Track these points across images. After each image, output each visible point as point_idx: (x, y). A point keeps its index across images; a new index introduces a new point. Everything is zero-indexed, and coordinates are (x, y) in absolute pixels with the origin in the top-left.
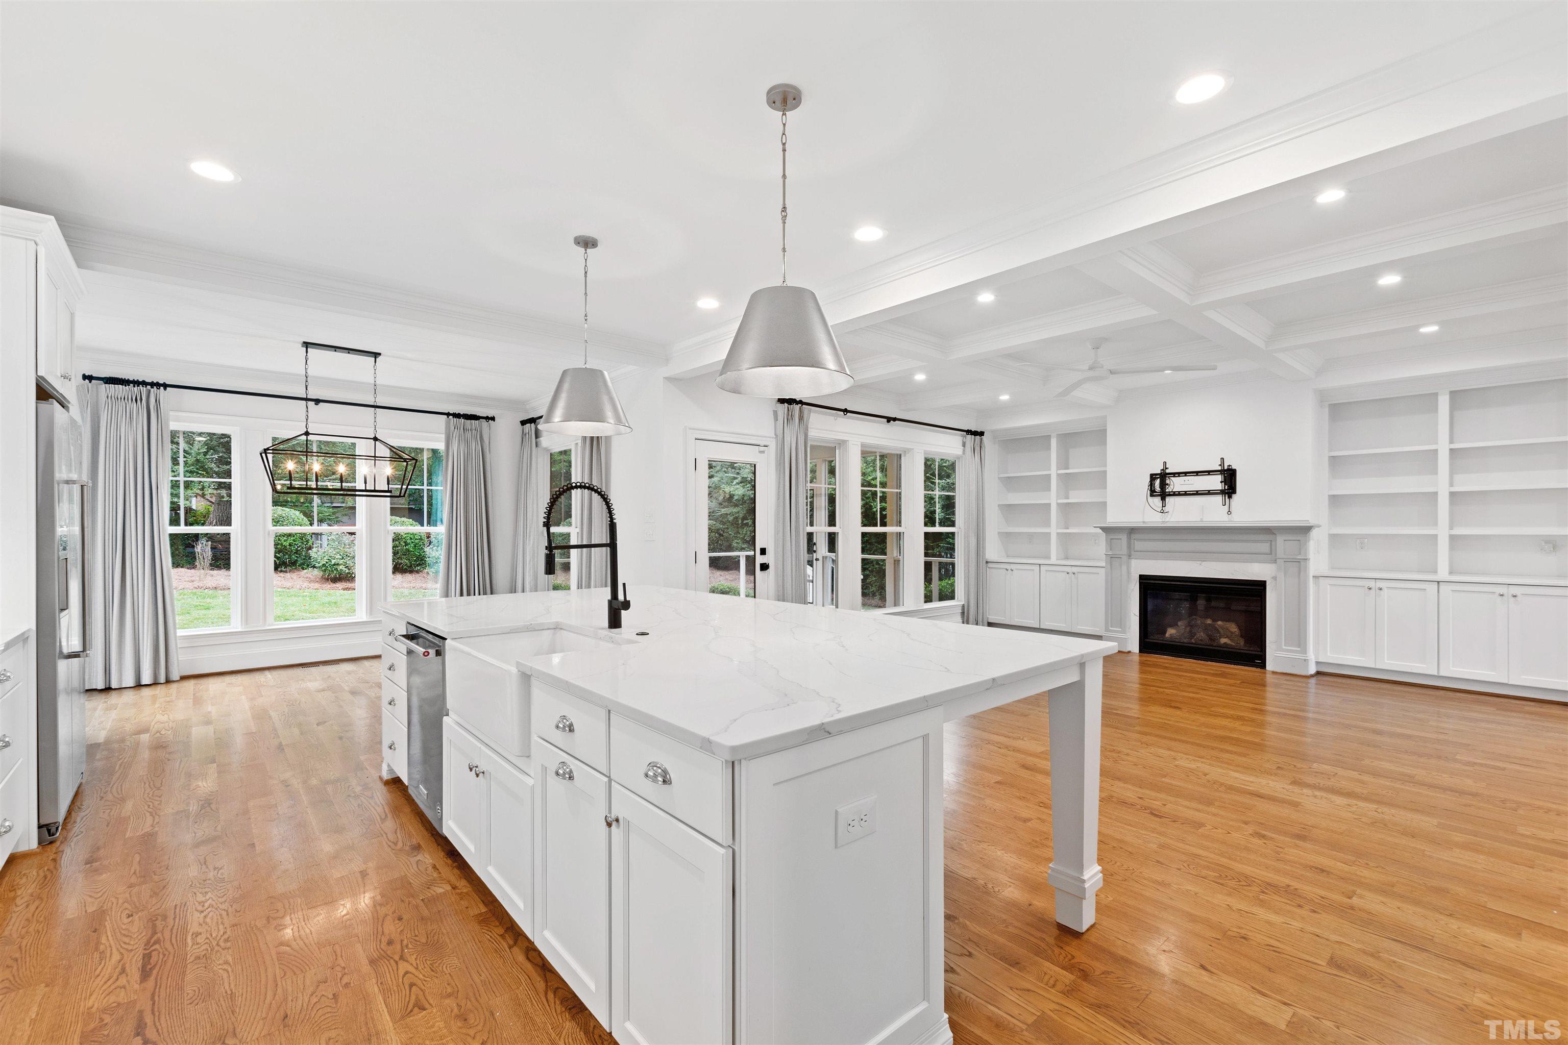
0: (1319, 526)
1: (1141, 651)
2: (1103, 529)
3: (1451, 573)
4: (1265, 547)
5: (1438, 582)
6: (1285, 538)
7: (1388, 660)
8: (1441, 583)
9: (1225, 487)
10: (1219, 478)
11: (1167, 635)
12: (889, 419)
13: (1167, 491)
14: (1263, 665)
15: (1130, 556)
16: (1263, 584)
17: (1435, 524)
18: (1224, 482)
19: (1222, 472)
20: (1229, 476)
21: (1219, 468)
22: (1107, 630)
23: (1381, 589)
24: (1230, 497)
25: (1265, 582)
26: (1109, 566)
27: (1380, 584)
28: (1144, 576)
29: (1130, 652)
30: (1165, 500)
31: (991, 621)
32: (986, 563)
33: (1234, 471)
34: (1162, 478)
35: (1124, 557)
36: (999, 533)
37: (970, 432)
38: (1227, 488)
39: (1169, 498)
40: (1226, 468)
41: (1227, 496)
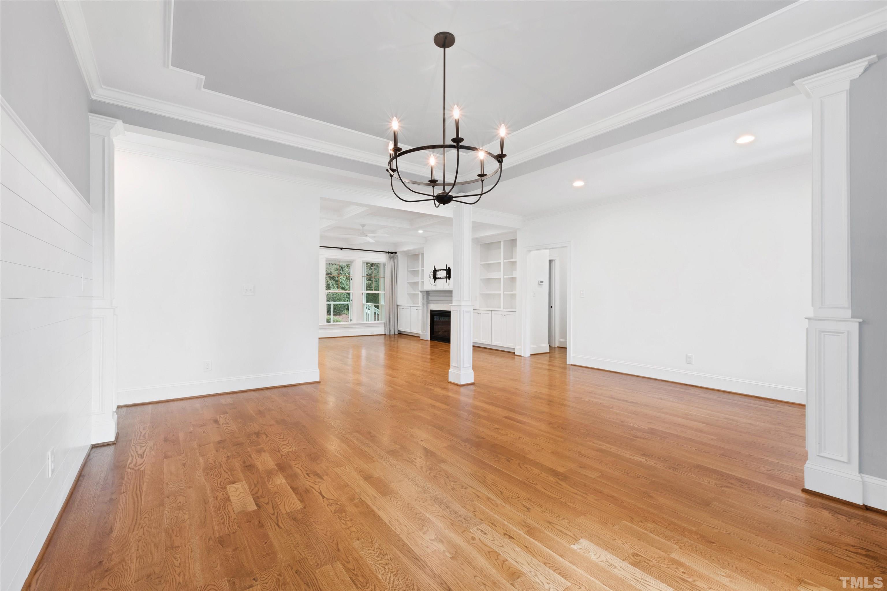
1: (431, 340)
2: (421, 292)
3: (504, 308)
9: (447, 276)
10: (445, 272)
11: (436, 333)
13: (436, 277)
17: (500, 290)
18: (447, 274)
19: (446, 270)
20: (448, 271)
21: (445, 268)
25: (450, 311)
26: (422, 307)
28: (431, 310)
29: (428, 340)
30: (436, 280)
31: (399, 330)
32: (397, 306)
33: (450, 269)
34: (435, 271)
35: (426, 303)
36: (408, 294)
37: (388, 252)
38: (448, 276)
39: (437, 280)
40: (448, 268)
41: (448, 279)
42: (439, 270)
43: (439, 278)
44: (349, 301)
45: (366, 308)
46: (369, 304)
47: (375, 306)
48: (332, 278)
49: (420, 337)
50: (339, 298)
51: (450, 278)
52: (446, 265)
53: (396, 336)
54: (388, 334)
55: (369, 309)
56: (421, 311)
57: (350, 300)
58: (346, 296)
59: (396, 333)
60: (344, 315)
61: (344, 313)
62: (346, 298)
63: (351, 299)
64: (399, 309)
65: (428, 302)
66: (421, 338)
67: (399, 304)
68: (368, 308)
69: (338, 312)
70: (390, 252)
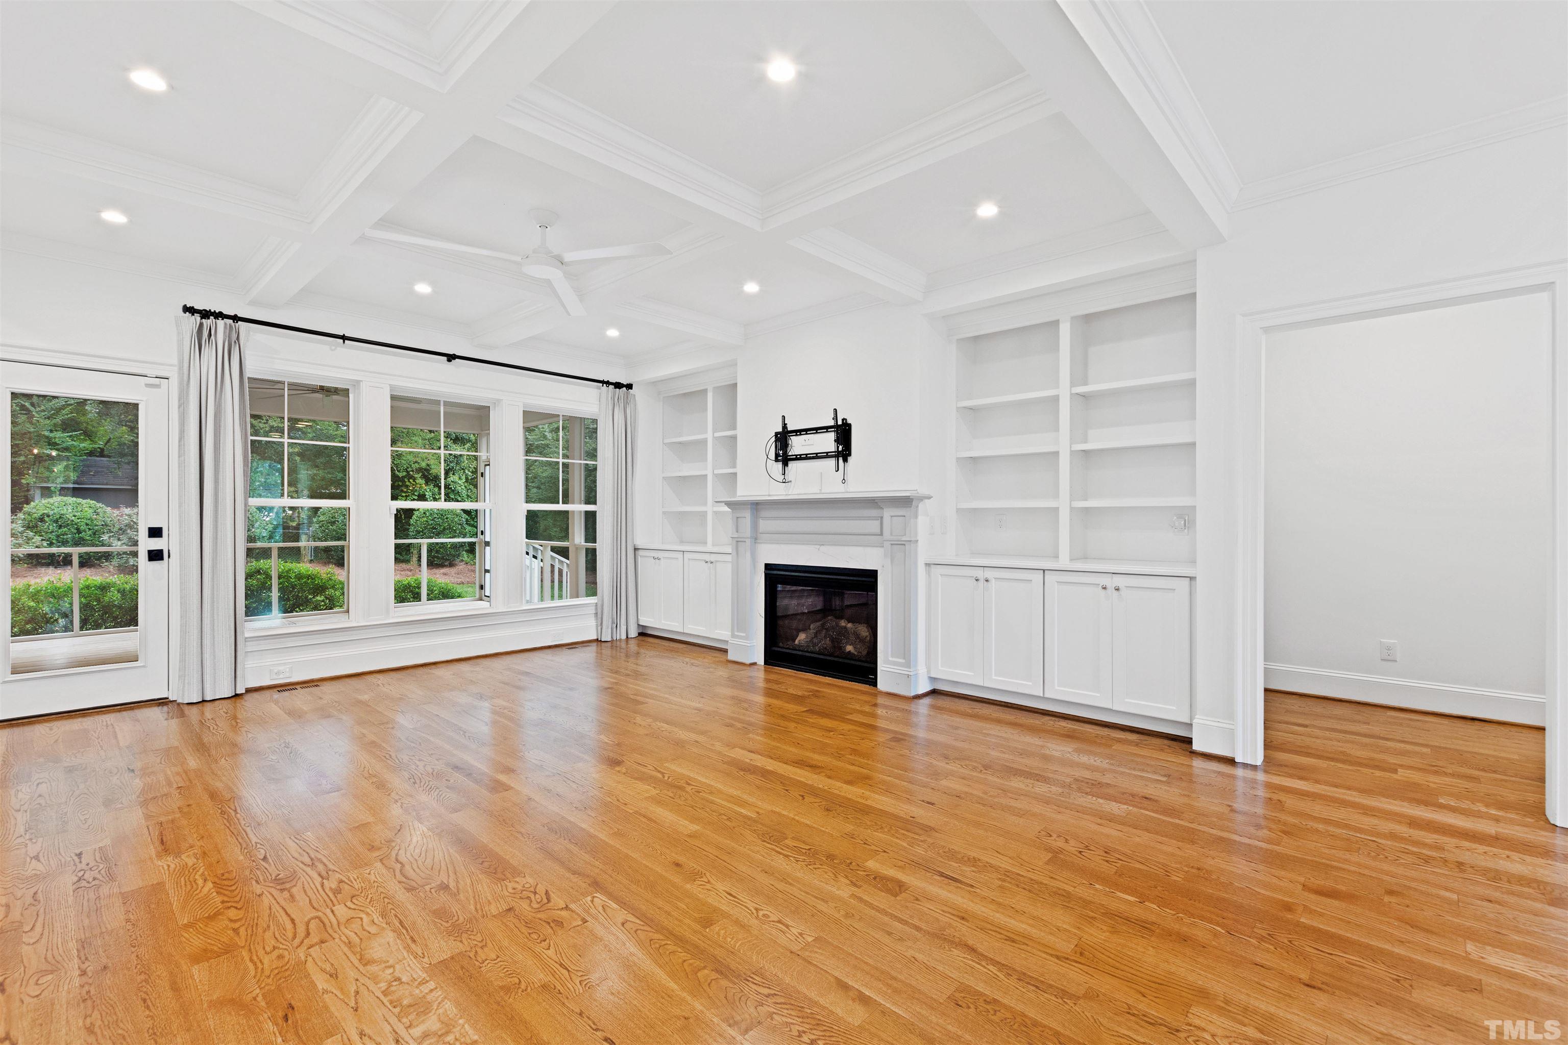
0: (929, 498)
1: (766, 663)
2: (728, 504)
4: (874, 526)
5: (1044, 571)
6: (893, 514)
7: (995, 676)
8: (1046, 572)
9: (838, 447)
10: (831, 436)
11: (797, 642)
12: (451, 357)
13: (790, 454)
14: (874, 683)
15: (755, 539)
16: (873, 574)
17: (1056, 496)
18: (837, 441)
19: (836, 427)
20: (843, 432)
21: (832, 423)
22: (733, 636)
23: (987, 581)
24: (845, 460)
25: (876, 571)
26: (735, 553)
27: (989, 574)
28: (768, 567)
29: (754, 664)
30: (787, 465)
31: (641, 623)
32: (636, 549)
33: (850, 425)
34: (783, 438)
35: (748, 541)
36: (664, 513)
37: (608, 383)
38: (840, 448)
39: (791, 464)
40: (840, 423)
41: (841, 460)
42: (798, 432)
43: (799, 458)
44: (477, 534)
45: (527, 553)
46: (536, 543)
47: (553, 549)
48: (432, 480)
49: (725, 651)
50: (449, 525)
51: (850, 454)
52: (835, 410)
53: (633, 646)
54: (609, 639)
55: (535, 557)
56: (725, 570)
57: (479, 533)
58: (467, 520)
59: (633, 633)
60: (461, 566)
61: (462, 561)
62: (466, 526)
63: (482, 529)
64: (639, 560)
65: (756, 539)
66: (731, 656)
67: (639, 543)
68: (531, 553)
69: (447, 560)
70: (612, 384)
